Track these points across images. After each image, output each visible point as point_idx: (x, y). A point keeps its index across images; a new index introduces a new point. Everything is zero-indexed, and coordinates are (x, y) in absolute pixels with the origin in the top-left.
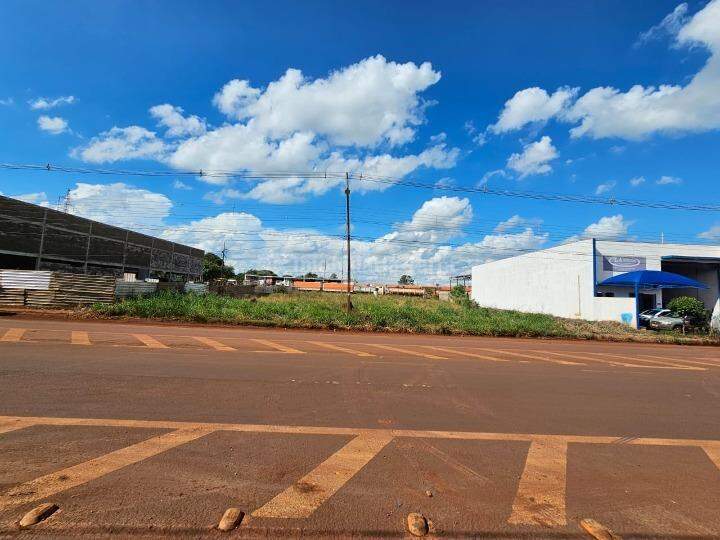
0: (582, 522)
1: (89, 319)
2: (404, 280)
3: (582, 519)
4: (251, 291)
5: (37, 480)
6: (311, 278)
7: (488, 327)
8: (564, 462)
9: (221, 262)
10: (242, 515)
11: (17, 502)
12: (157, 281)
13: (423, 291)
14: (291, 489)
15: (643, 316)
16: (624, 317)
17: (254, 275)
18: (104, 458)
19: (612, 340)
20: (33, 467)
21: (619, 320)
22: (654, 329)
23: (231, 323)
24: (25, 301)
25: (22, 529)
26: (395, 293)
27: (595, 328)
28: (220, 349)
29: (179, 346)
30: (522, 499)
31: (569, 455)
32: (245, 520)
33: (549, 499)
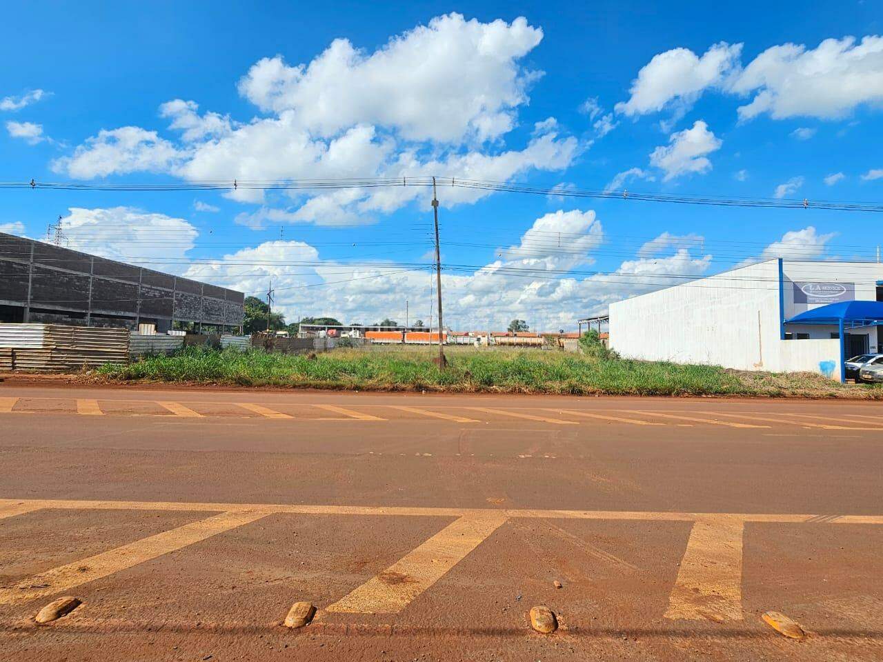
0: (763, 616)
1: (97, 385)
2: (517, 327)
3: (764, 611)
4: (309, 344)
5: (51, 572)
6: (389, 327)
7: (633, 383)
8: (738, 545)
9: (266, 309)
10: (313, 610)
11: (30, 595)
12: (184, 334)
13: (541, 340)
14: (375, 580)
15: (850, 364)
16: (824, 366)
17: (312, 325)
18: (132, 546)
19: (806, 397)
20: (44, 557)
21: (817, 370)
22: (867, 382)
23: (284, 386)
24: (13, 363)
25: (39, 625)
26: (503, 344)
27: (782, 382)
28: (272, 417)
29: (218, 414)
30: (682, 590)
31: (746, 536)
32: (318, 615)
33: (718, 589)
